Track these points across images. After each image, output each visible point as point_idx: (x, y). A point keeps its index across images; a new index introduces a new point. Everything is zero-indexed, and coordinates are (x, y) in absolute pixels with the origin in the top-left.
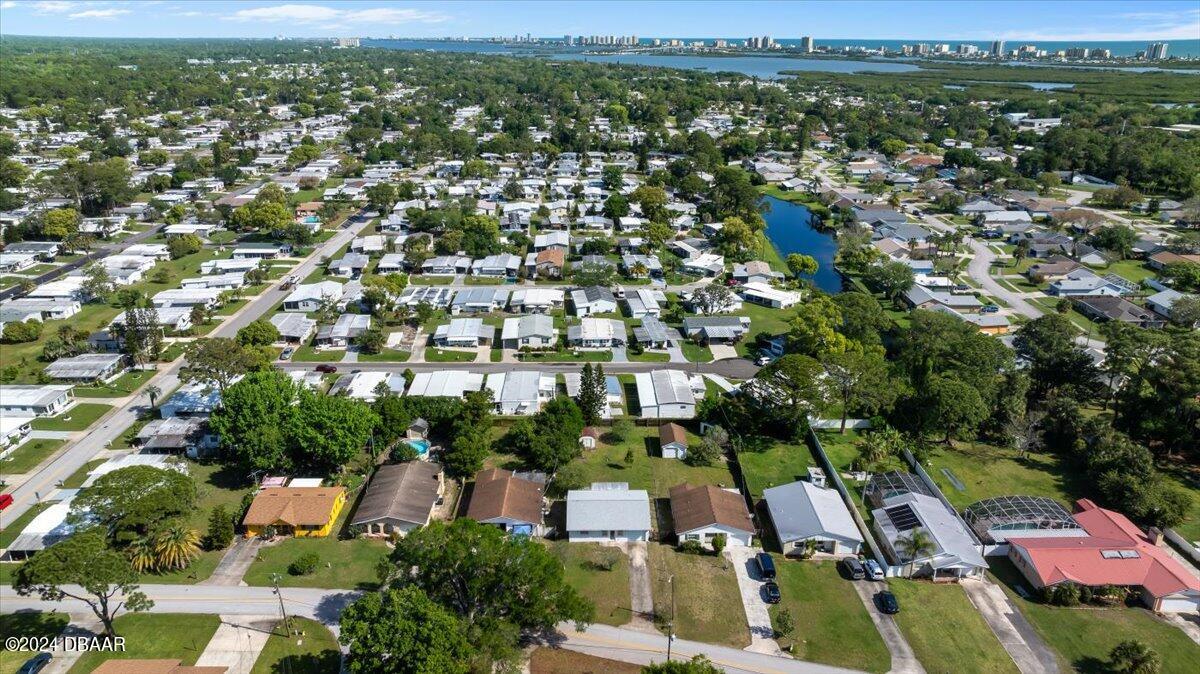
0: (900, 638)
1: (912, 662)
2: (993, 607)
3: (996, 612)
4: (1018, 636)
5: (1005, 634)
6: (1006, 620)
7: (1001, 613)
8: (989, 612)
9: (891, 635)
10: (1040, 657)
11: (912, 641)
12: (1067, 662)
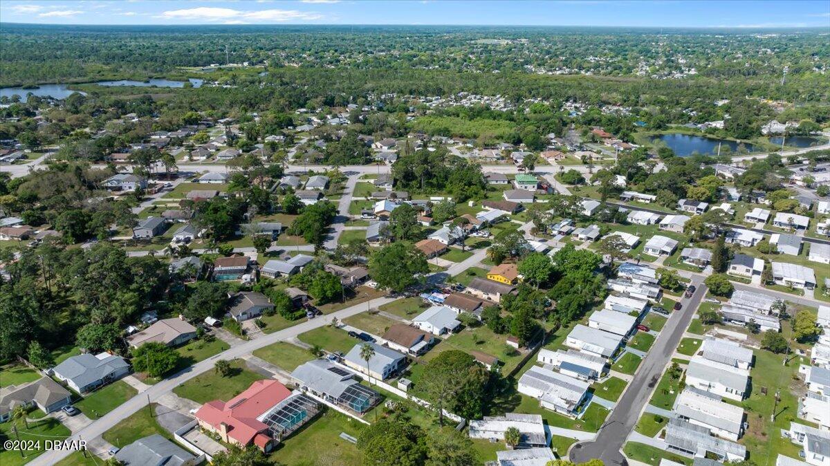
0: (303, 347)
1: (293, 343)
2: (281, 374)
3: (278, 373)
4: (266, 369)
5: (271, 367)
6: (273, 372)
7: (277, 374)
8: (281, 372)
9: (306, 346)
10: (254, 366)
11: (299, 348)
12: (245, 369)
